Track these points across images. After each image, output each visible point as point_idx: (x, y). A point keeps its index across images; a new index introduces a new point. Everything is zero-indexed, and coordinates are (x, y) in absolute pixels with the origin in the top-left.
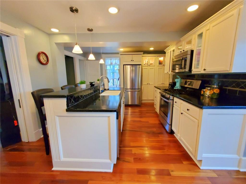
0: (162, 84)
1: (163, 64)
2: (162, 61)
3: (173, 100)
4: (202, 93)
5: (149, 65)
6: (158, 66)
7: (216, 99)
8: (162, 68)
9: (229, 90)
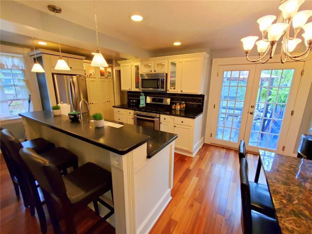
0: (108, 101)
1: (105, 76)
2: (104, 72)
3: (159, 118)
4: (173, 107)
5: (89, 76)
6: (100, 78)
7: (184, 111)
8: (105, 81)
9: (190, 104)
